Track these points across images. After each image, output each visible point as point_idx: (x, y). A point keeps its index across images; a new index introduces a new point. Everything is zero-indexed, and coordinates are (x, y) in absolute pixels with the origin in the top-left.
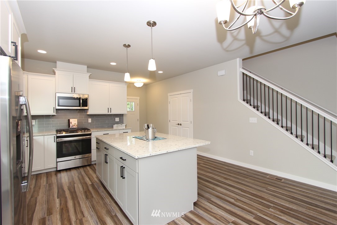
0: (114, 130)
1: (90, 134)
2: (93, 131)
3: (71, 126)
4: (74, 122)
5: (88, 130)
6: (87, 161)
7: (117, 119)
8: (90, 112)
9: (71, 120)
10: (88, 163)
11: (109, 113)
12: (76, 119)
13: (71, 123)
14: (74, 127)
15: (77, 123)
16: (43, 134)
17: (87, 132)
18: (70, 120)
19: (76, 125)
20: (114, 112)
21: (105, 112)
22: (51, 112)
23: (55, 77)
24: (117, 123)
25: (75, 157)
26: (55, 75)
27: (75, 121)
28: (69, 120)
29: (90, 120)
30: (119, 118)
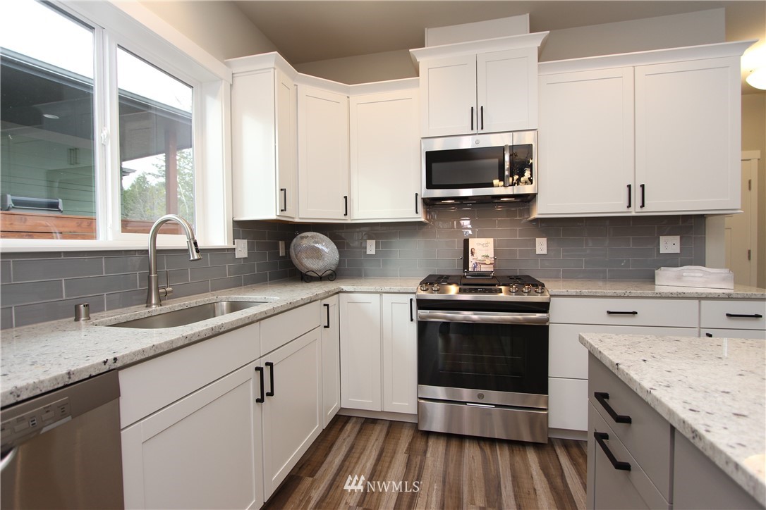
0: (661, 297)
1: (544, 307)
2: (555, 291)
3: (471, 265)
4: (483, 251)
5: (536, 284)
6: (532, 422)
7: (670, 245)
8: (542, 209)
9: (473, 243)
10: (532, 433)
11: (635, 211)
12: (491, 240)
13: (472, 254)
14: (484, 269)
15: (491, 254)
16: (378, 288)
17: (529, 293)
18: (471, 241)
19: (488, 262)
20: (657, 205)
21: (614, 205)
22: (408, 211)
23: (417, 84)
24: (672, 261)
25: (481, 396)
26: (418, 76)
27: (486, 245)
28: (466, 242)
29: (541, 246)
30: (678, 238)
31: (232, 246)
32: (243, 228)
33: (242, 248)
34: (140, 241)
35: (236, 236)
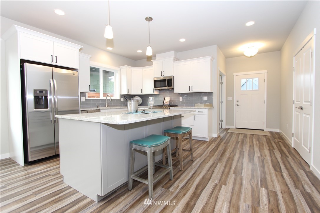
4: (167, 100)
11: (191, 92)
12: (169, 98)
13: (165, 101)
14: (166, 104)
15: (169, 101)
18: (165, 98)
20: (194, 91)
21: (187, 91)
29: (181, 99)
30: (207, 97)
31: (120, 99)
32: (122, 96)
33: (122, 100)
34: (105, 98)
35: (121, 97)
